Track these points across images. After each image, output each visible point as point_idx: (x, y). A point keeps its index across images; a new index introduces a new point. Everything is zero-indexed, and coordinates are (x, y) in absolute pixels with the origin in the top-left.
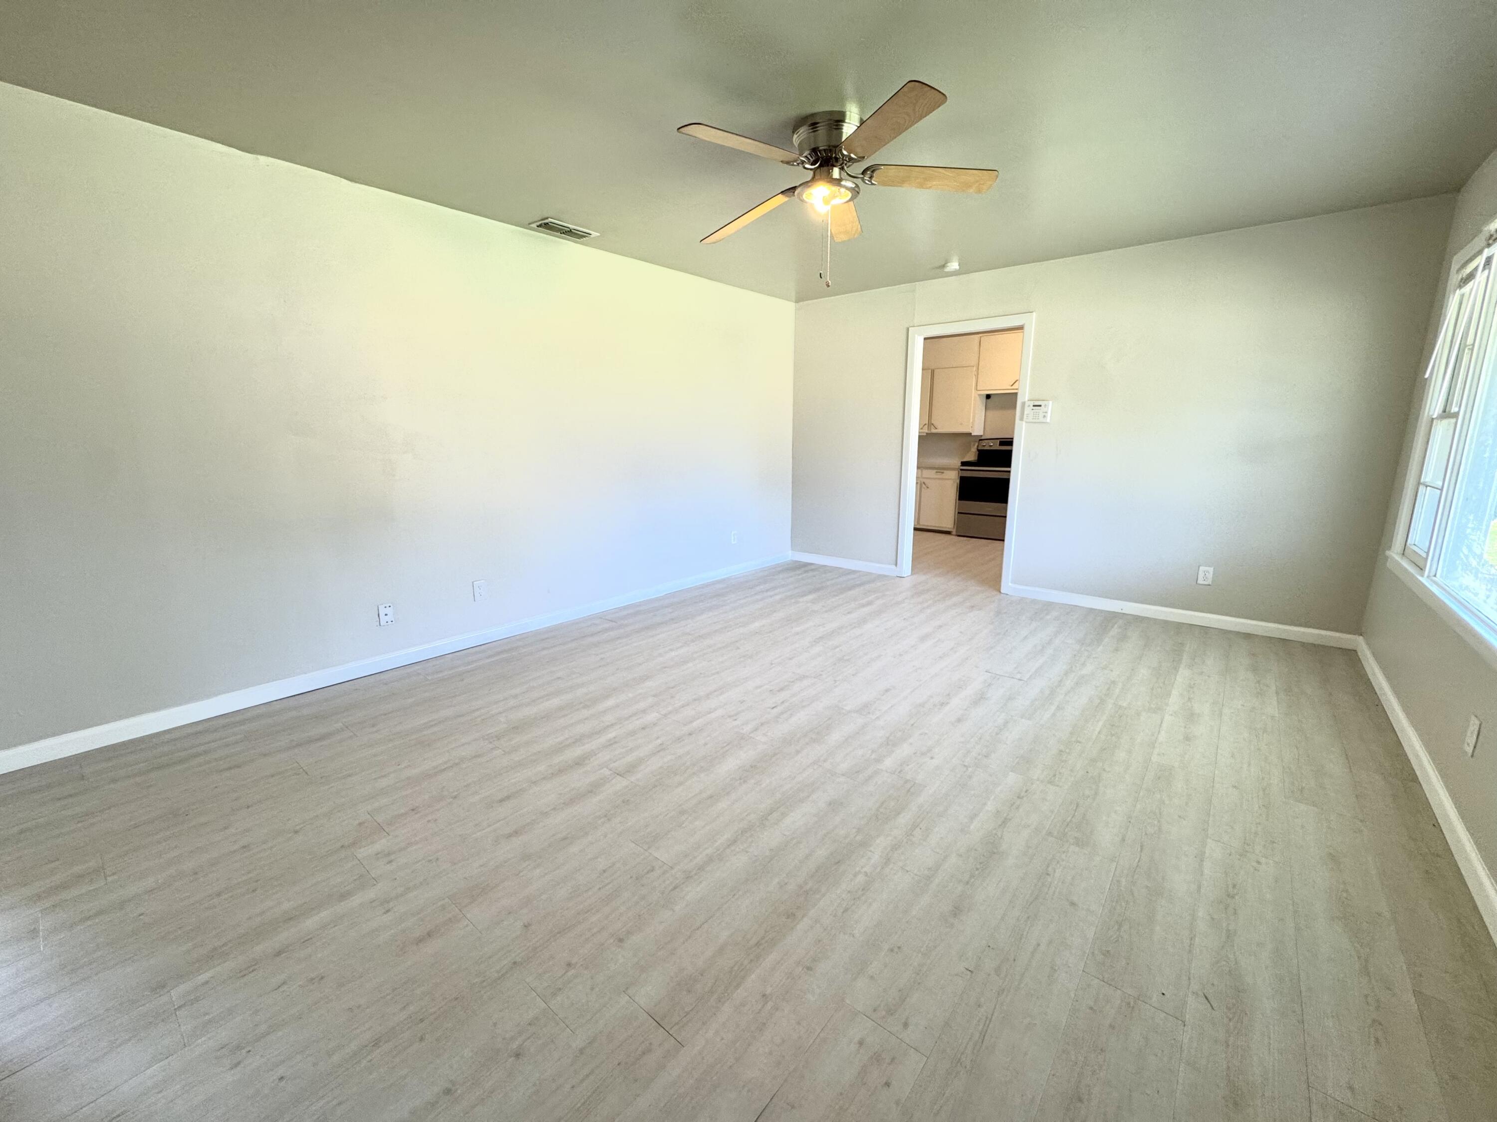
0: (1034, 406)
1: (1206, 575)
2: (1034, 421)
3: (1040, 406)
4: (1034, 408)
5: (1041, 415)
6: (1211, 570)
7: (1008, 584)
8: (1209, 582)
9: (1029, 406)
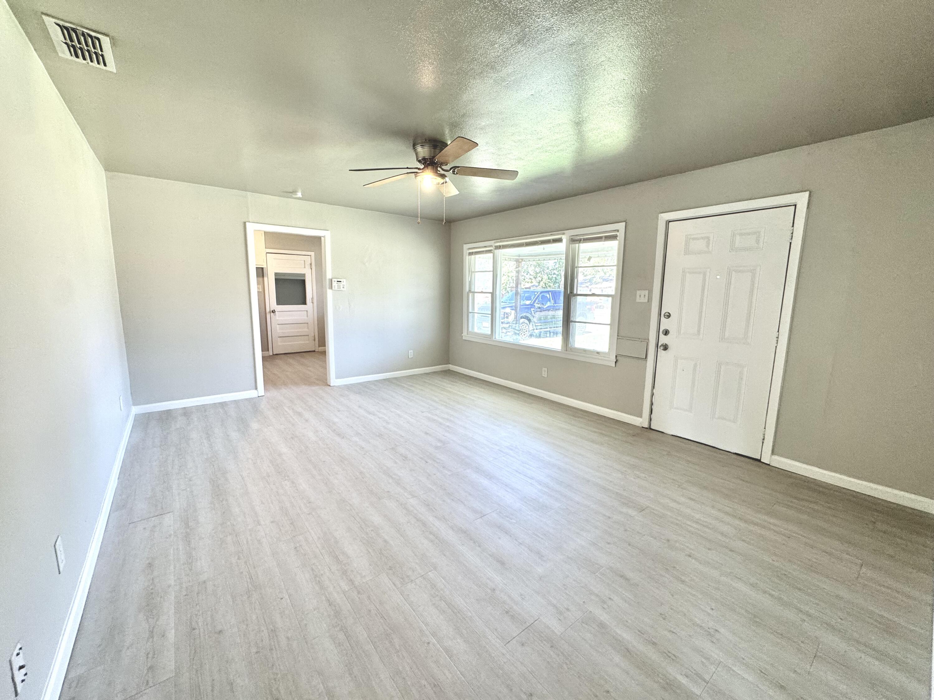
0: (337, 281)
1: (411, 354)
2: (338, 289)
3: (341, 282)
4: (338, 282)
5: (342, 287)
6: (412, 351)
7: (334, 381)
8: (412, 357)
9: (335, 281)
